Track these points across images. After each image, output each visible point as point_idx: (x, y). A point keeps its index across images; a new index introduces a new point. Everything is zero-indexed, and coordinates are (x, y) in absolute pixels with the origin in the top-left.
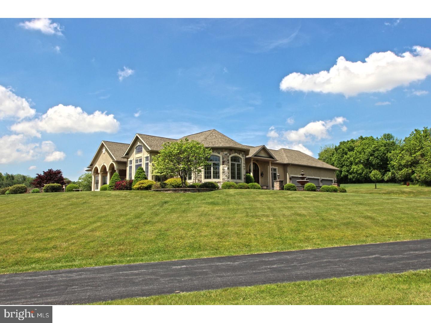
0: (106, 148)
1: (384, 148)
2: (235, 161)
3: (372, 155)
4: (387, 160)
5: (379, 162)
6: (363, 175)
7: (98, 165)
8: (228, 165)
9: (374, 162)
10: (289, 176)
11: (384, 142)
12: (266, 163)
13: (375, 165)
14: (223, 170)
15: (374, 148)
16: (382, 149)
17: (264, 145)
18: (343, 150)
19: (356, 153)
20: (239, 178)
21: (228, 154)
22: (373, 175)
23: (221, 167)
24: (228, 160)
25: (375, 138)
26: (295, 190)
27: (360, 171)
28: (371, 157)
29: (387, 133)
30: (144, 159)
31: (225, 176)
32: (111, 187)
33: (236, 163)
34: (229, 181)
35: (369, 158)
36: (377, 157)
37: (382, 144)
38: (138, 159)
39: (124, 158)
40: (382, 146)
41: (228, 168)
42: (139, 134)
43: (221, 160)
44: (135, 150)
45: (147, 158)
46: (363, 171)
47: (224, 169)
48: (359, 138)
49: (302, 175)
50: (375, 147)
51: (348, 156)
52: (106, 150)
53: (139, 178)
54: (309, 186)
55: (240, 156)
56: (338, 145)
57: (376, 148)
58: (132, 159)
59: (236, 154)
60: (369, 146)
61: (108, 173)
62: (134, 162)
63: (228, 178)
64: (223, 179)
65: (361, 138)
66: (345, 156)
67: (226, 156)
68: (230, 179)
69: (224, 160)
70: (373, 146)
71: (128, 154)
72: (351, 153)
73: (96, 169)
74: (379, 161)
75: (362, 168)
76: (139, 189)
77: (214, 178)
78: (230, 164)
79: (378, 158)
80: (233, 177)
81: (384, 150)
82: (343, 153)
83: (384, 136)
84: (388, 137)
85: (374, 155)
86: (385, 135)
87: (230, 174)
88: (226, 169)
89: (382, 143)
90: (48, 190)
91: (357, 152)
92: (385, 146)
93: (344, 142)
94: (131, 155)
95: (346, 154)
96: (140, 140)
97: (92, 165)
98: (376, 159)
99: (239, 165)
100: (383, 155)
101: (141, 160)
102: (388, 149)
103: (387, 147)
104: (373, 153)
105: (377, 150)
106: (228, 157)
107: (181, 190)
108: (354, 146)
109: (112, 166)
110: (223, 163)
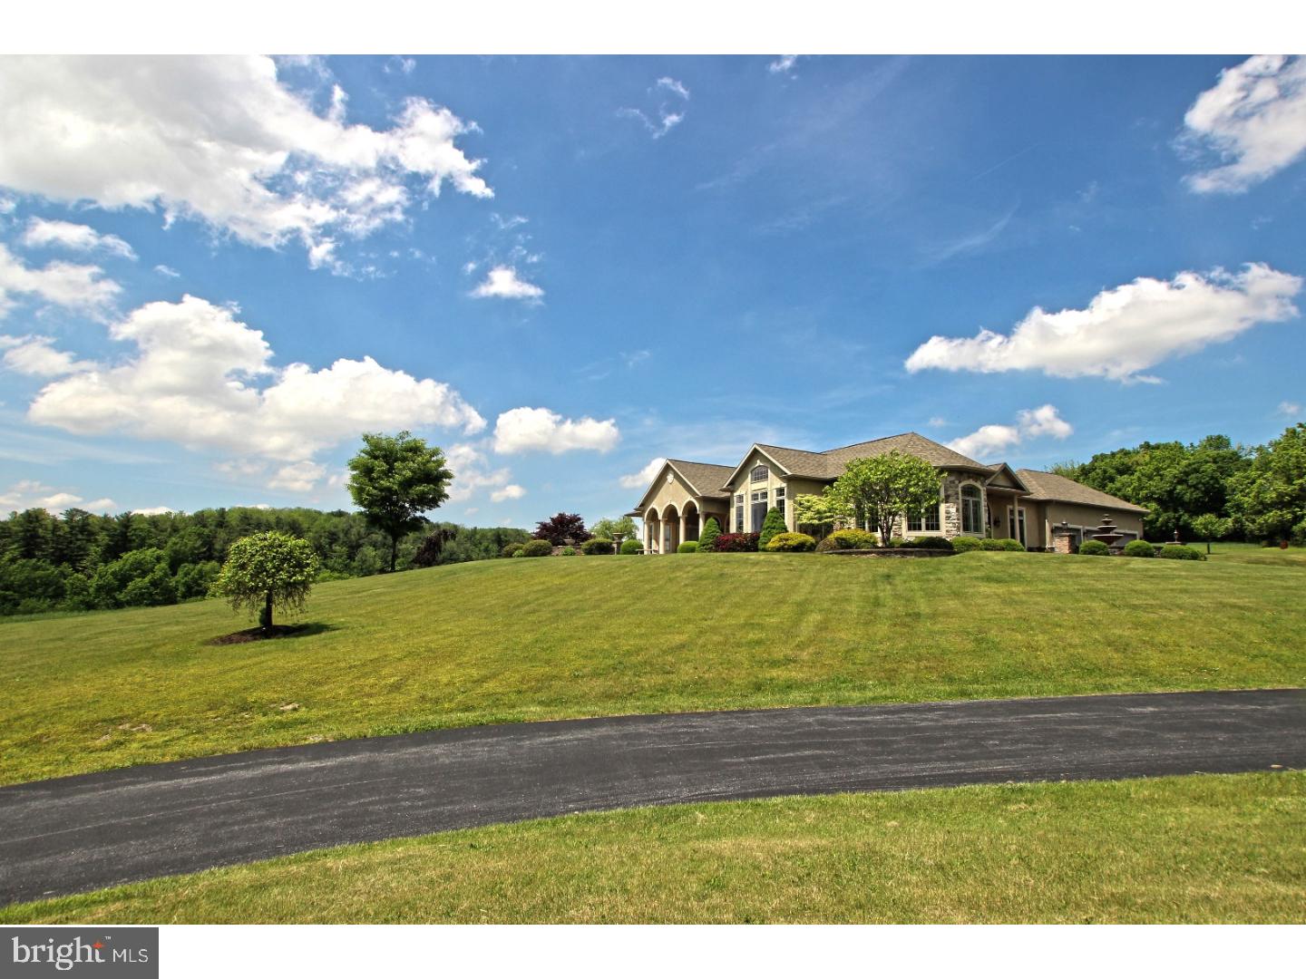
0: (674, 470)
1: (1214, 466)
2: (969, 495)
3: (1181, 482)
4: (1222, 490)
5: (1200, 497)
6: (1158, 524)
7: (659, 505)
8: (958, 504)
9: (1187, 497)
10: (1050, 525)
11: (1213, 452)
12: (1008, 498)
13: (1189, 503)
14: (947, 512)
15: (1186, 467)
16: (1210, 467)
17: (1005, 464)
18: (1105, 472)
19: (1139, 478)
20: (977, 529)
21: (957, 482)
22: (1201, 524)
23: (943, 508)
24: (957, 494)
25: (1186, 444)
26: (1108, 554)
27: (1151, 517)
28: (1179, 487)
29: (1215, 434)
30: (772, 493)
31: (951, 525)
32: (704, 545)
33: (971, 499)
34: (959, 535)
35: (1175, 489)
36: (1195, 487)
37: (1207, 458)
38: (759, 492)
39: (725, 490)
40: (1207, 462)
41: (957, 510)
42: (760, 445)
43: (942, 495)
44: (750, 475)
45: (781, 491)
46: (1159, 515)
47: (949, 513)
48: (1141, 447)
49: (1107, 523)
50: (1190, 465)
51: (1118, 485)
52: (677, 476)
53: (774, 528)
54: (1138, 547)
55: (978, 485)
56: (1087, 461)
57: (1193, 466)
58: (743, 492)
59: (971, 482)
60: (1172, 463)
61: (681, 521)
62: (747, 498)
63: (958, 529)
64: (947, 531)
65: (1147, 446)
66: (1110, 485)
67: (952, 485)
68: (961, 533)
69: (949, 493)
70: (1184, 462)
71: (734, 484)
72: (1125, 478)
73: (654, 513)
74: (1200, 495)
75: (1156, 510)
76: (779, 550)
77: (927, 529)
78: (960, 501)
79: (1198, 489)
80: (966, 528)
81: (1214, 471)
82: (1104, 479)
83: (1208, 440)
84: (1219, 442)
85: (1186, 481)
86: (1210, 439)
87: (961, 521)
88: (953, 510)
89: (1208, 455)
90: (592, 550)
91: (1143, 475)
92: (1215, 462)
93: (1103, 456)
94: (740, 486)
95: (1112, 480)
96: (762, 454)
97: (643, 505)
98: (1193, 489)
99: (977, 505)
100: (1212, 482)
101: (765, 495)
102: (1222, 467)
103: (1220, 464)
104: (1184, 478)
105: (1196, 471)
106: (957, 487)
107: (896, 553)
108: (1130, 464)
109: (690, 509)
110: (947, 500)
